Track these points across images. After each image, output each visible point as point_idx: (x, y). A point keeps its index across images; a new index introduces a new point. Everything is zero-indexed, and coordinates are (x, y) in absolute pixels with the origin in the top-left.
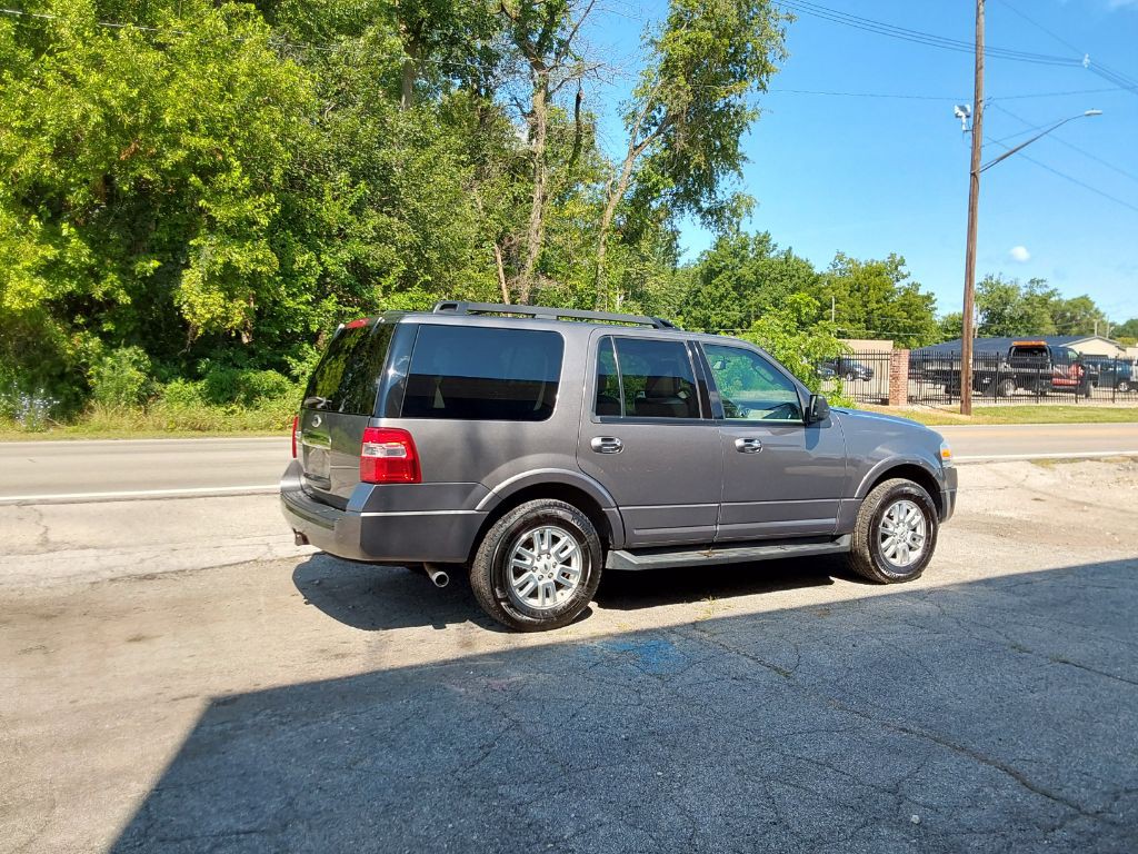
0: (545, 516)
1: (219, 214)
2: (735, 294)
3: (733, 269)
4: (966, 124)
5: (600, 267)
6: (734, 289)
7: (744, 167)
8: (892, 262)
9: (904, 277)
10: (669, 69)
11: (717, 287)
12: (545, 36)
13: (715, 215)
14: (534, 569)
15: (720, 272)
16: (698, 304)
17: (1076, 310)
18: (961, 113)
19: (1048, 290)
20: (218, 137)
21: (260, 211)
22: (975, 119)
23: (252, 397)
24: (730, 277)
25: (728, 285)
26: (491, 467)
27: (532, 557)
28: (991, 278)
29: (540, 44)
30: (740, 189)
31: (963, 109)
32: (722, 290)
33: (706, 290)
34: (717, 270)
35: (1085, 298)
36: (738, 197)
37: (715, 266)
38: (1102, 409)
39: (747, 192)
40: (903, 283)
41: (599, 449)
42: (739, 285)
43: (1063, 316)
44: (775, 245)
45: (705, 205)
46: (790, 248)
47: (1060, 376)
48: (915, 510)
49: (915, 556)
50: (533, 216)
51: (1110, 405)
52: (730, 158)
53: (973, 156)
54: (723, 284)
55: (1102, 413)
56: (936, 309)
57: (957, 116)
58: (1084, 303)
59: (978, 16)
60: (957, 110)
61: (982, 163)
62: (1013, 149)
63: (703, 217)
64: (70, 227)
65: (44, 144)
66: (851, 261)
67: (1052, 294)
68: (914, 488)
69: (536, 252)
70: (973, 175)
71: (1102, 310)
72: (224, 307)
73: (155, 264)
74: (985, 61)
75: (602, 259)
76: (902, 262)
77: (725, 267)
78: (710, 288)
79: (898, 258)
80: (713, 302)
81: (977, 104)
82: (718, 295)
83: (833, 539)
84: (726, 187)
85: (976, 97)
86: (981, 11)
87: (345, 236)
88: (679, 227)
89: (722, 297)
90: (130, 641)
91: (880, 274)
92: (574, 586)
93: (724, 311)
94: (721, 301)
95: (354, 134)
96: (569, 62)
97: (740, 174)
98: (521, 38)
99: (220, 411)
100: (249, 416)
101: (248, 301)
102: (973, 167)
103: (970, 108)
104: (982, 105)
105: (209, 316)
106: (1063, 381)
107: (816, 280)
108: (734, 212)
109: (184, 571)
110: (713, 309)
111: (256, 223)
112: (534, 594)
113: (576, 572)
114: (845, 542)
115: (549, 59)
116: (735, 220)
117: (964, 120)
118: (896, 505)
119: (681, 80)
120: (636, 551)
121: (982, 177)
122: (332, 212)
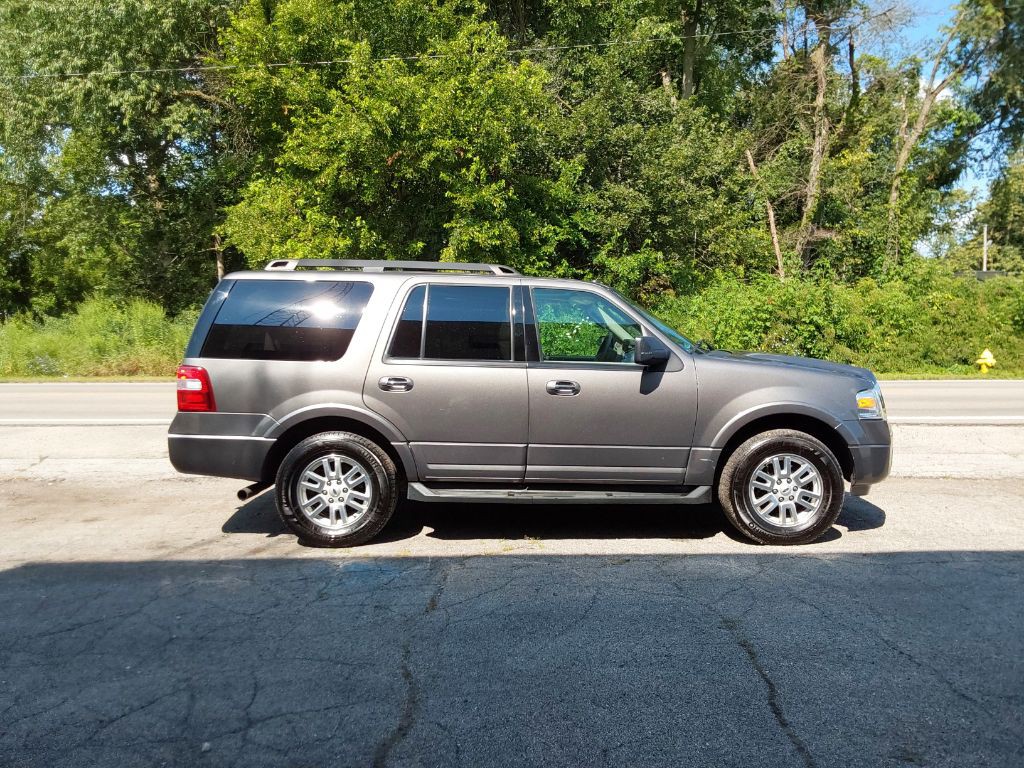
1: (462, 201)
20: (460, 137)
64: (362, 219)
65: (341, 160)
73: (421, 245)
92: (364, 512)
120: (430, 484)
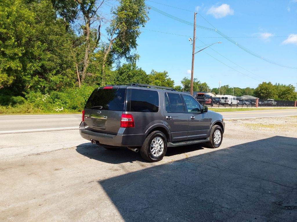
0: (158, 134)
1: (7, 52)
2: (128, 79)
3: (127, 72)
4: (192, 42)
5: (103, 71)
6: (127, 77)
7: (137, 47)
8: (165, 73)
9: (167, 76)
10: (120, 20)
11: (123, 76)
12: (90, 9)
13: (130, 58)
14: (155, 147)
15: (124, 73)
16: (118, 80)
17: (203, 86)
18: (190, 40)
19: (198, 81)
21: (19, 51)
22: (194, 41)
23: (14, 103)
24: (126, 74)
25: (126, 76)
26: (148, 123)
27: (155, 144)
28: (186, 78)
29: (88, 11)
30: (136, 53)
31: (191, 39)
32: (125, 77)
33: (120, 77)
34: (123, 72)
35: (205, 83)
36: (136, 55)
37: (122, 71)
38: (217, 109)
39: (138, 54)
40: (167, 78)
41: (167, 119)
42: (129, 77)
43: (200, 87)
44: (137, 67)
45: (128, 56)
46: (141, 68)
47: (207, 101)
48: (219, 132)
49: (219, 142)
50: (85, 56)
51: (218, 108)
52: (134, 44)
53: (193, 50)
54: (125, 76)
55: (218, 110)
56: (174, 84)
57: (189, 40)
58: (205, 84)
59: (195, 17)
60: (189, 39)
61: (195, 52)
62: (202, 49)
63: (127, 59)
66: (155, 72)
67: (199, 82)
68: (219, 127)
69: (87, 66)
70: (193, 55)
71: (208, 86)
72: (7, 78)
74: (196, 28)
75: (103, 68)
76: (167, 73)
77: (125, 71)
78: (121, 77)
79: (166, 72)
80: (122, 80)
81: (194, 38)
82: (123, 78)
83: (205, 138)
84: (132, 52)
85: (194, 36)
86: (195, 16)
87: (40, 59)
88: (121, 61)
89: (125, 79)
90: (55, 170)
91: (162, 75)
92: (162, 151)
93: (125, 83)
94: (124, 80)
95: (42, 31)
96: (95, 16)
97: (136, 49)
98: (83, 9)
99: (4, 107)
100: (14, 109)
101: (14, 77)
102: (193, 53)
103: (192, 39)
104: (195, 38)
105: (3, 81)
106: (207, 102)
107: (147, 76)
108: (134, 58)
109: (46, 152)
110: (122, 82)
111: (18, 55)
112: (155, 154)
113: (162, 148)
114: (209, 139)
115: (90, 15)
116: (135, 60)
117: (191, 41)
118: (216, 131)
119: (124, 24)
120: (173, 142)
121: (195, 55)
122: (36, 52)
